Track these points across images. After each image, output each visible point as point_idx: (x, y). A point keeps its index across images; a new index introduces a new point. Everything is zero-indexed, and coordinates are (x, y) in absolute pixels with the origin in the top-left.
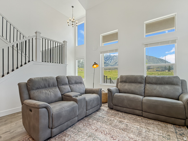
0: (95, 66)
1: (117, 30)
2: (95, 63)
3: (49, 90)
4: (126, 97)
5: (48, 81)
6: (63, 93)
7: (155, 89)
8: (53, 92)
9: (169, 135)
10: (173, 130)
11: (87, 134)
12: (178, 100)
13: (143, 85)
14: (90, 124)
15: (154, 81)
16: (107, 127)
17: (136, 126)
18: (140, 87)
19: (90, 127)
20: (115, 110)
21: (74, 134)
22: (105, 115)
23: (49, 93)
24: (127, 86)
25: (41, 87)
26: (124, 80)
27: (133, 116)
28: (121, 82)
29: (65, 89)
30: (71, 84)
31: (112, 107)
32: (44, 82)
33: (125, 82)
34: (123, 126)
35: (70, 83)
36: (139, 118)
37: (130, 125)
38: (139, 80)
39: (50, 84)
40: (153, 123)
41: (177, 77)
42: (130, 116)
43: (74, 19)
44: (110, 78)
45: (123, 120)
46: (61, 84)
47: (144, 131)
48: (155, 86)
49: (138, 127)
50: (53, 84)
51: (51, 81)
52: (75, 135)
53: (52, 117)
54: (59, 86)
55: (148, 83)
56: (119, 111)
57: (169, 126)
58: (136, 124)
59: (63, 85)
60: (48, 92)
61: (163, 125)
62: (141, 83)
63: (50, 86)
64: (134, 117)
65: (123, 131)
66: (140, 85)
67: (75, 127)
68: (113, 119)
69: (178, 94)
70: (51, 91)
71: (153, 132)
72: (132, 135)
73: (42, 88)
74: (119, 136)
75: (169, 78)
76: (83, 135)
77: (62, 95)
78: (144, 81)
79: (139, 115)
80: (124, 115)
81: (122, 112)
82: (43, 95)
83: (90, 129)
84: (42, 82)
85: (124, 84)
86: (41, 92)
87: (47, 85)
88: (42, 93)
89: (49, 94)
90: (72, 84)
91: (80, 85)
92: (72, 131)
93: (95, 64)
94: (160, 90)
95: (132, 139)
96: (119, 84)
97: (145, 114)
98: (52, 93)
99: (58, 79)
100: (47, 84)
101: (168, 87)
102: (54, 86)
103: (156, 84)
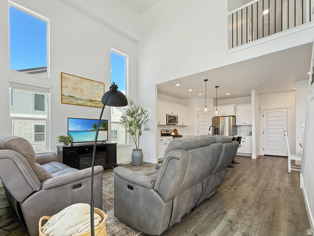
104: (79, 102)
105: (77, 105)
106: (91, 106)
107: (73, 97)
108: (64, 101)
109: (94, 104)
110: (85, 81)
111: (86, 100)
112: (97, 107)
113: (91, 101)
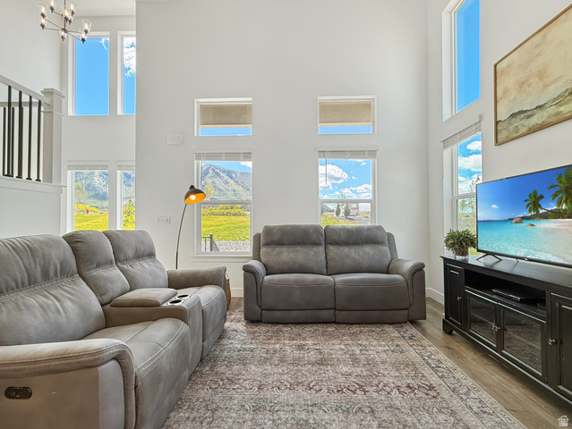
0: (193, 197)
1: (250, 99)
2: (192, 187)
3: (53, 292)
4: (296, 281)
5: (43, 256)
6: (106, 298)
7: (347, 257)
8: (71, 300)
9: (397, 345)
10: (396, 334)
11: (243, 406)
12: (387, 272)
13: (321, 249)
14: (228, 379)
15: (343, 237)
16: (281, 371)
17: (338, 347)
18: (316, 255)
19: (237, 386)
20: (264, 323)
21: (205, 424)
22: (251, 343)
23: (56, 305)
24: (286, 255)
25: (13, 284)
26: (276, 237)
27: (315, 327)
28: (267, 244)
29: (110, 280)
30: (122, 262)
31: (258, 318)
32: (26, 261)
33: (279, 243)
34: (313, 356)
35: (119, 257)
36: (331, 329)
37: (326, 348)
38: (314, 237)
39: (52, 268)
40: (361, 332)
41: (380, 228)
42: (309, 328)
43: (73, 13)
44: (211, 236)
45: (302, 342)
46: (92, 264)
47: (358, 352)
48: (346, 250)
49: (343, 347)
50: (61, 265)
51: (54, 256)
52: (209, 423)
53: (136, 388)
54: (85, 273)
55: (332, 244)
56: (277, 323)
57: (387, 328)
58: (334, 342)
59: (98, 266)
60: (49, 302)
61: (378, 330)
62: (316, 244)
63: (52, 274)
64: (320, 328)
65: (322, 367)
66: (315, 249)
67: (188, 403)
68: (277, 346)
69: (386, 262)
70: (62, 295)
71: (372, 348)
72: (344, 369)
73: (19, 286)
74: (322, 381)
75: (369, 229)
76: (234, 415)
77: (102, 305)
78: (322, 239)
79: (326, 323)
80: (296, 329)
81: (285, 324)
82: (35, 317)
83: (239, 390)
84: (17, 263)
85: (278, 249)
86: (18, 305)
87: (38, 273)
88: (27, 307)
89: (58, 311)
90: (127, 260)
91: (149, 260)
92: (188, 418)
93: (193, 190)
94: (358, 258)
95: (350, 375)
96: (263, 250)
97: (341, 315)
98: (69, 304)
99: (79, 244)
100: (39, 269)
101: (368, 249)
102: (64, 273)
103: (347, 243)
104: (536, 120)
105: (531, 131)
107: (521, 112)
108: (501, 137)
111: (560, 100)
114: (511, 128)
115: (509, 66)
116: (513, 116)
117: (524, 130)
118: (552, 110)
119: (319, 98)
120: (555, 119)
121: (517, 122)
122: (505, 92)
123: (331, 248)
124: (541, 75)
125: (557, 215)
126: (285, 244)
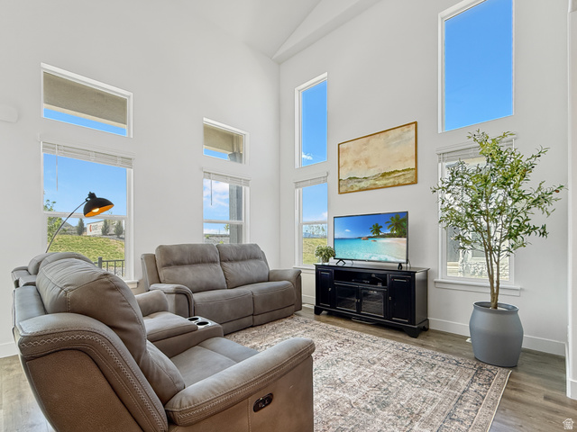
12: (268, 280)
13: (219, 266)
18: (217, 272)
28: (168, 265)
41: (257, 246)
48: (237, 265)
55: (226, 261)
75: (250, 247)
96: (162, 272)
104: (363, 185)
105: (361, 190)
106: (385, 187)
107: (355, 178)
108: (342, 190)
109: (392, 180)
110: (373, 140)
111: (376, 178)
112: (399, 185)
113: (384, 175)
114: (349, 186)
115: (348, 148)
116: (350, 178)
117: (357, 189)
118: (372, 182)
119: (205, 119)
120: (373, 187)
121: (352, 183)
122: (345, 163)
123: (225, 264)
124: (367, 161)
125: (391, 236)
126: (185, 264)
